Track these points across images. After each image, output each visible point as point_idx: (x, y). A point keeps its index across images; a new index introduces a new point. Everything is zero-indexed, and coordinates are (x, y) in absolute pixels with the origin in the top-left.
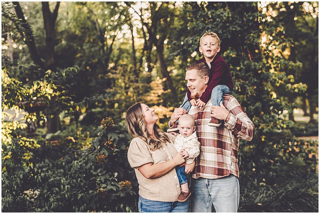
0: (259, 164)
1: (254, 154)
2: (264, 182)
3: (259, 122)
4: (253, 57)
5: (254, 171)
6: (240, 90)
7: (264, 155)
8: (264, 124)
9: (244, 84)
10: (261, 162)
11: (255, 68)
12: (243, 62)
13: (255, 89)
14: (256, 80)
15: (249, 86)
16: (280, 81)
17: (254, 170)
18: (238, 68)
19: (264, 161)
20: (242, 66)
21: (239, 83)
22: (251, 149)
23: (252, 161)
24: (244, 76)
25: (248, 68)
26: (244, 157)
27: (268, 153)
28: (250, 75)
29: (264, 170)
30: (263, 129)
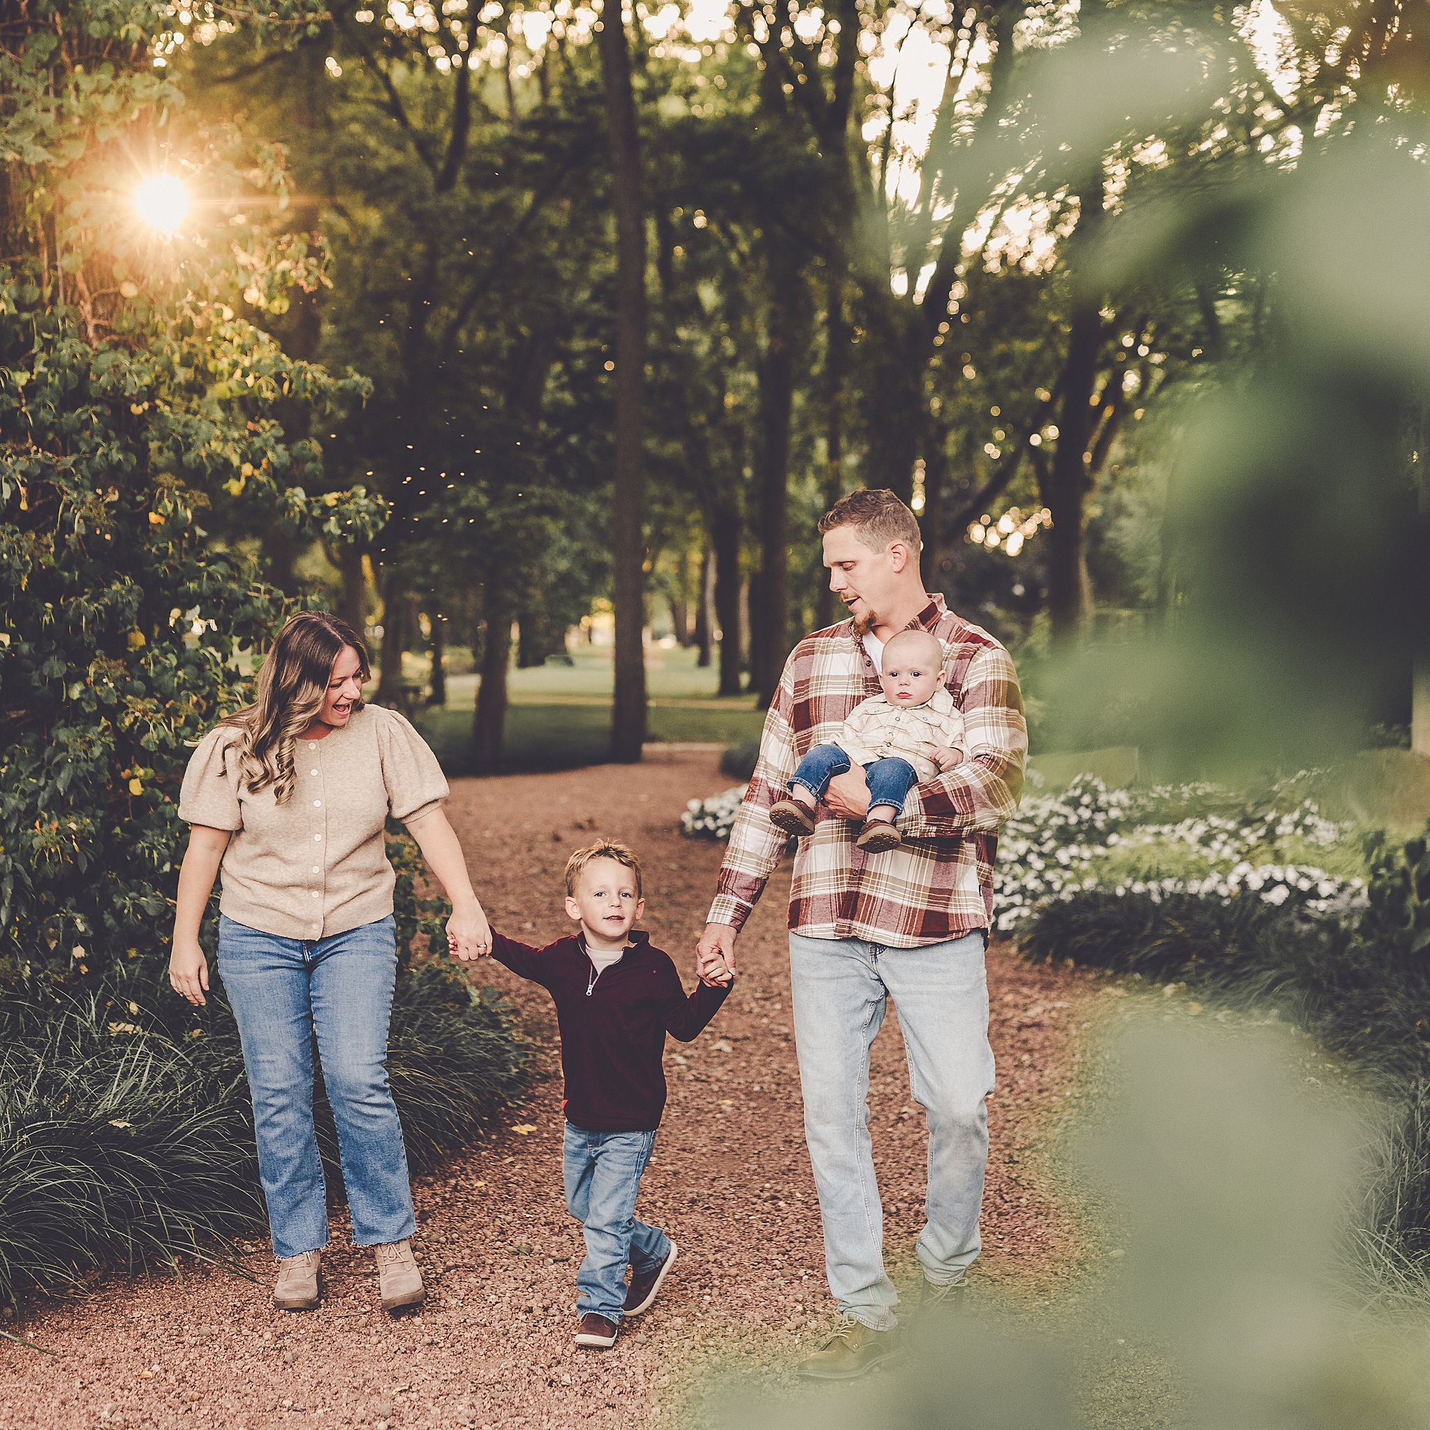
0: (110, 921)
1: (84, 867)
2: (134, 1019)
3: (123, 689)
4: (103, 322)
5: (79, 961)
6: (24, 506)
7: (141, 873)
8: (150, 704)
9: (47, 468)
10: (118, 914)
11: (117, 390)
12: (49, 347)
13: (110, 505)
14: (117, 456)
15: (76, 487)
16: (247, 469)
17: (79, 952)
18: (21, 378)
19: (138, 908)
20: (40, 368)
21: (23, 463)
22: (68, 836)
23: (71, 901)
24: (51, 426)
25: (77, 386)
26: (29, 881)
27: (162, 864)
28: (86, 424)
29: (133, 953)
30: (144, 729)
